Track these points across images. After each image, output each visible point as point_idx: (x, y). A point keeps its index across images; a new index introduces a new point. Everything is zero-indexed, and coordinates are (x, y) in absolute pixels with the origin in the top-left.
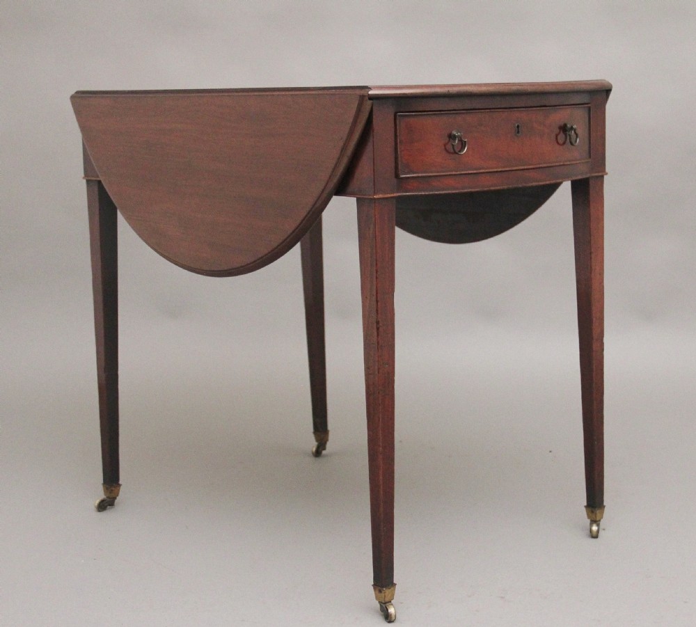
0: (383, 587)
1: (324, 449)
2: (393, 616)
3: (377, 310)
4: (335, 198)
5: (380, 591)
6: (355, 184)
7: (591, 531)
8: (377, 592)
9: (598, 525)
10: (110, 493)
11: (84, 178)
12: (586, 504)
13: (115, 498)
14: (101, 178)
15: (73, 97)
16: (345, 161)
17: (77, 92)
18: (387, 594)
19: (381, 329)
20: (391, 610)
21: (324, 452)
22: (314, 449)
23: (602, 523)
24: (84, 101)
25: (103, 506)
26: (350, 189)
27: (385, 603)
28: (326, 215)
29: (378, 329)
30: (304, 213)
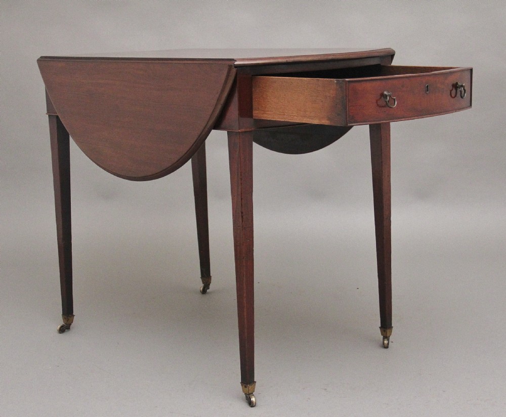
0: (247, 384)
1: (209, 289)
2: (254, 403)
3: (242, 205)
4: (213, 132)
5: (246, 387)
6: (226, 122)
7: (383, 343)
8: (244, 386)
9: (388, 340)
10: (68, 321)
11: (47, 114)
12: (380, 326)
13: (70, 324)
14: (58, 114)
15: (38, 60)
16: (219, 107)
17: (42, 57)
18: (250, 389)
19: (244, 217)
20: (253, 399)
21: (208, 291)
22: (202, 289)
23: (391, 338)
24: (46, 63)
25: (62, 330)
26: (223, 125)
27: (249, 394)
28: (208, 142)
29: (242, 217)
30: (193, 141)
